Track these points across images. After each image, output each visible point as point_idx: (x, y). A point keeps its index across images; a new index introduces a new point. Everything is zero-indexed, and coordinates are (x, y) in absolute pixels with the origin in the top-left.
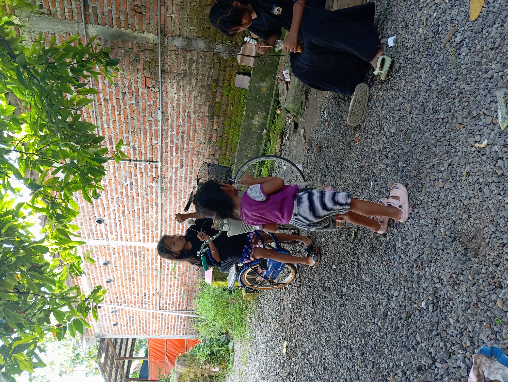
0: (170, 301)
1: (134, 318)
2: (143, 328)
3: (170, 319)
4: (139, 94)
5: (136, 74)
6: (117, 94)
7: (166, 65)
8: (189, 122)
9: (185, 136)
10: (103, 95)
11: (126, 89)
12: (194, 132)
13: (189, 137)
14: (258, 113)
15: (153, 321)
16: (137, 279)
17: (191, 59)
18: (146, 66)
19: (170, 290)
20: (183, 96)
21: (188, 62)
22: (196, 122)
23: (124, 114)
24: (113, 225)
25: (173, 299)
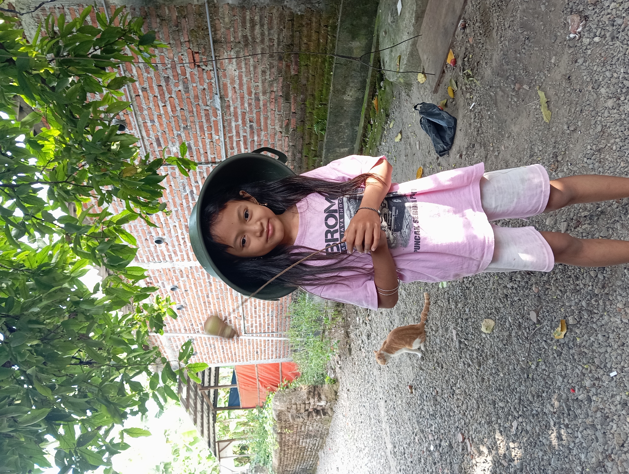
0: (256, 323)
1: (216, 345)
2: (228, 355)
3: (259, 343)
4: (187, 76)
5: (179, 50)
6: (158, 80)
7: (218, 32)
8: (258, 106)
9: (254, 125)
10: (140, 84)
11: (170, 73)
12: (266, 119)
13: (260, 126)
14: (351, 85)
15: (238, 347)
16: (213, 303)
17: (252, 21)
18: (192, 37)
19: (255, 312)
20: (247, 72)
21: (248, 25)
22: (266, 105)
23: (171, 105)
24: (176, 243)
25: (260, 321)
